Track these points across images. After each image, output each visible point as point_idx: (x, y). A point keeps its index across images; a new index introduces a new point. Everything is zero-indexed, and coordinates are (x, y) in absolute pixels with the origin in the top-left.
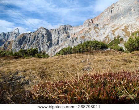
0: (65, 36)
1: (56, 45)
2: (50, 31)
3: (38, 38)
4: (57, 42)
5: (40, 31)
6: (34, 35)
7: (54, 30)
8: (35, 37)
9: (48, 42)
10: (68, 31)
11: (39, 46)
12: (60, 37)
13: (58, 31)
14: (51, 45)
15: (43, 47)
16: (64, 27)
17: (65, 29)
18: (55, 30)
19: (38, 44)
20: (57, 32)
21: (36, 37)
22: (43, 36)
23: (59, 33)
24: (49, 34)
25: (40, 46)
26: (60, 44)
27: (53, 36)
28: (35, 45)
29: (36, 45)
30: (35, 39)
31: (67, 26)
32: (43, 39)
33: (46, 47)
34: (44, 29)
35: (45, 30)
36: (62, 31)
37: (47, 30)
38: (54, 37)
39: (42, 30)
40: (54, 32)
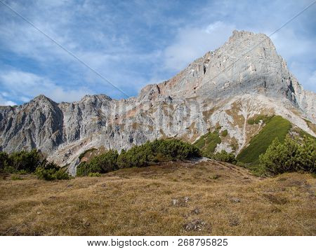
0: (94, 120)
1: (72, 140)
2: (60, 106)
3: (31, 120)
4: (74, 134)
5: (38, 105)
6: (22, 114)
7: (69, 104)
8: (24, 118)
9: (53, 133)
10: (103, 109)
11: (32, 140)
12: (84, 123)
13: (79, 109)
14: (59, 140)
15: (43, 144)
16: (93, 100)
17: (94, 104)
18: (71, 105)
19: (31, 136)
20: (76, 109)
21: (27, 118)
22: (43, 118)
23: (80, 113)
24: (57, 114)
25: (34, 141)
26: (82, 139)
27: (66, 119)
28: (22, 136)
29: (25, 138)
30: (23, 123)
32: (42, 124)
33: (49, 141)
34: (46, 100)
35: (49, 103)
36: (87, 107)
37: (54, 104)
38: (68, 122)
39: (41, 103)
40: (68, 108)
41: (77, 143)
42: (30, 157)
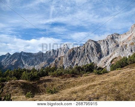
0: (114, 45)
1: (106, 56)
2: (98, 43)
3: (87, 51)
4: (107, 53)
5: (89, 44)
6: (83, 49)
7: (102, 40)
8: (84, 50)
9: (98, 54)
10: (116, 40)
11: (89, 59)
12: (110, 47)
13: (106, 42)
14: (101, 57)
15: (94, 59)
16: (112, 37)
17: (112, 38)
19: (88, 57)
20: (105, 42)
21: (85, 50)
22: (92, 49)
23: (107, 44)
24: (98, 46)
26: (110, 54)
27: (102, 47)
28: (85, 58)
29: (87, 59)
30: (84, 53)
31: (114, 34)
32: (92, 51)
33: (96, 58)
34: (92, 41)
36: (110, 40)
37: (95, 42)
40: (102, 43)
41: (108, 56)
42: (90, 66)
